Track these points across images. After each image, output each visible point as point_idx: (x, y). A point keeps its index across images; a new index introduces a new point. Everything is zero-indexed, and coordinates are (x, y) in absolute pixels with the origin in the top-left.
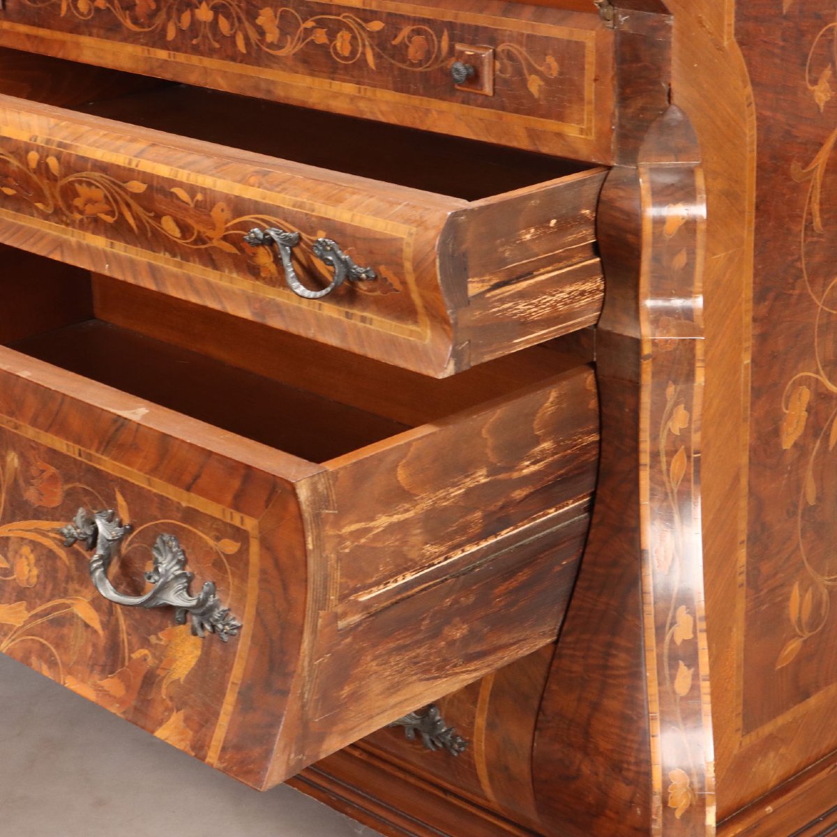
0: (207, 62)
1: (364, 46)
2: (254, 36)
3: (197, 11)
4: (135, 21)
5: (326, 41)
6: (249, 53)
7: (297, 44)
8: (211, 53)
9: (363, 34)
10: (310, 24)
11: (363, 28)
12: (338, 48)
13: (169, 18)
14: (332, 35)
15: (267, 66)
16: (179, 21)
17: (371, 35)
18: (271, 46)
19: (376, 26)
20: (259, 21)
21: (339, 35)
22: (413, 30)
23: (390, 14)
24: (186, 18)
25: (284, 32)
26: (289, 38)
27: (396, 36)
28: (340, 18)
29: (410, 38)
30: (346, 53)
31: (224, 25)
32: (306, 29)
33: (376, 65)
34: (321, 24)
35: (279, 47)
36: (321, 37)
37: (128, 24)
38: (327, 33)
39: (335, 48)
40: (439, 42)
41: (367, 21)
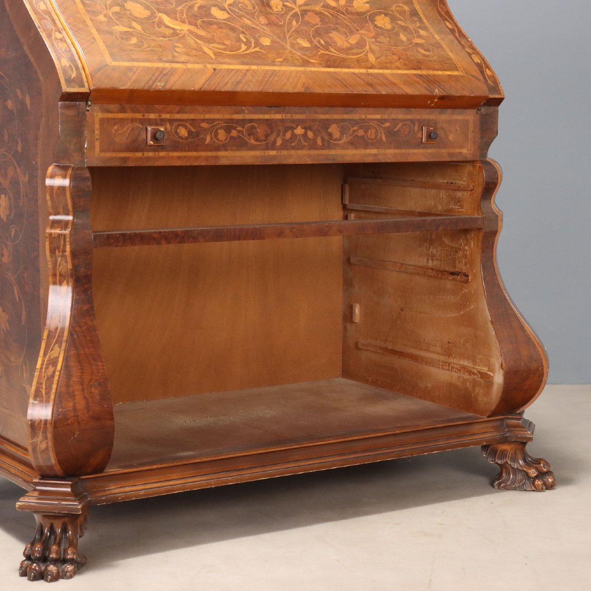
0: (300, 152)
1: (381, 133)
2: (326, 137)
3: (295, 131)
4: (257, 140)
5: (364, 134)
6: (323, 145)
7: (349, 137)
8: (302, 148)
9: (380, 129)
10: (355, 128)
11: (381, 127)
12: (369, 137)
13: (278, 135)
14: (366, 132)
15: (333, 149)
16: (284, 136)
17: (384, 129)
18: (336, 140)
19: (387, 124)
20: (330, 130)
21: (369, 131)
22: (403, 125)
23: (393, 120)
24: (288, 135)
25: (342, 133)
26: (345, 135)
27: (396, 127)
28: (371, 124)
29: (402, 127)
30: (373, 138)
31: (310, 134)
32: (354, 131)
33: (386, 140)
34: (361, 127)
35: (340, 140)
36: (361, 133)
37: (252, 141)
38: (364, 131)
39: (367, 136)
40: (414, 127)
41: (383, 123)
